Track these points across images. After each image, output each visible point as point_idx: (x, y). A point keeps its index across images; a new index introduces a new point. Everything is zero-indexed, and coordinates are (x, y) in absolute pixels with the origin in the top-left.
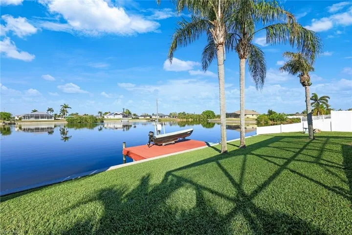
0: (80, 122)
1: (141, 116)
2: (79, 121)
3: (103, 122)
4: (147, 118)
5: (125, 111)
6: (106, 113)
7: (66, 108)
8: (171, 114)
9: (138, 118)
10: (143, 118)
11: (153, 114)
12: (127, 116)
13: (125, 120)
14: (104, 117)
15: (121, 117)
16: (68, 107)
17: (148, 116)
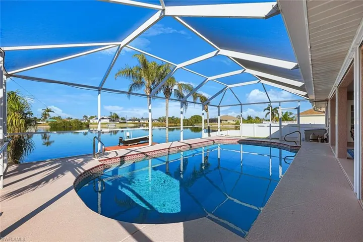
0: (64, 127)
1: (130, 120)
2: (63, 125)
3: (88, 126)
4: (136, 122)
5: (113, 115)
6: (92, 117)
7: (48, 111)
8: (160, 118)
9: (126, 122)
10: (131, 122)
11: (142, 118)
12: (114, 121)
13: (112, 125)
14: (89, 121)
15: (108, 121)
16: (51, 111)
17: (136, 119)
